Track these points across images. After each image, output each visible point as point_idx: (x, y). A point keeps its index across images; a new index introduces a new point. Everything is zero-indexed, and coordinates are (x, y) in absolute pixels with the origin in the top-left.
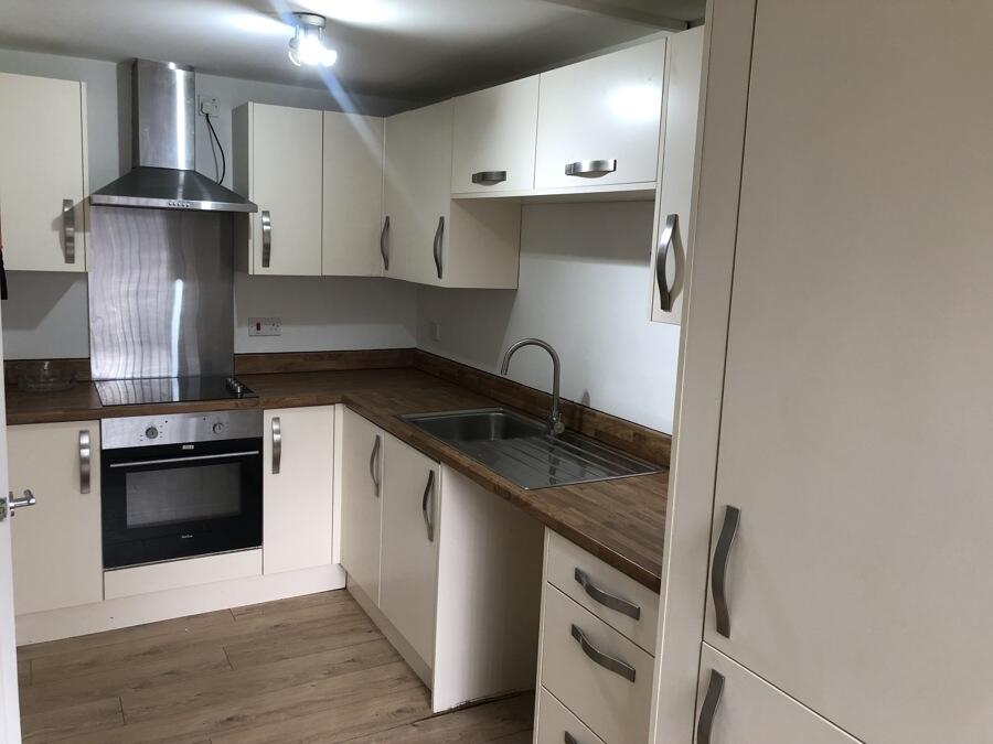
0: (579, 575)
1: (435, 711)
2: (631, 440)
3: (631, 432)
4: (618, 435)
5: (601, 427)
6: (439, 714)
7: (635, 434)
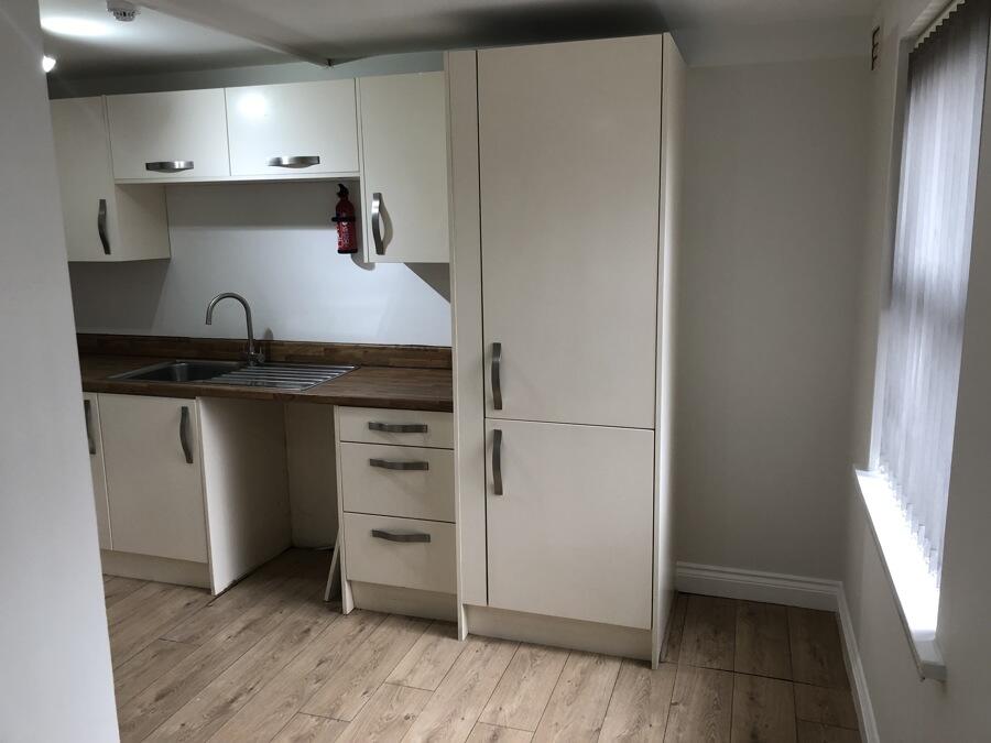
0: (371, 426)
1: (217, 593)
2: (323, 354)
3: (322, 349)
4: (310, 354)
5: (291, 352)
6: (220, 595)
7: (325, 350)
